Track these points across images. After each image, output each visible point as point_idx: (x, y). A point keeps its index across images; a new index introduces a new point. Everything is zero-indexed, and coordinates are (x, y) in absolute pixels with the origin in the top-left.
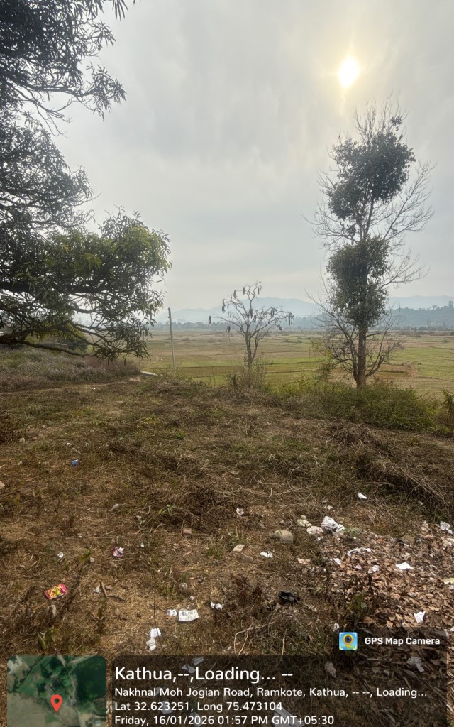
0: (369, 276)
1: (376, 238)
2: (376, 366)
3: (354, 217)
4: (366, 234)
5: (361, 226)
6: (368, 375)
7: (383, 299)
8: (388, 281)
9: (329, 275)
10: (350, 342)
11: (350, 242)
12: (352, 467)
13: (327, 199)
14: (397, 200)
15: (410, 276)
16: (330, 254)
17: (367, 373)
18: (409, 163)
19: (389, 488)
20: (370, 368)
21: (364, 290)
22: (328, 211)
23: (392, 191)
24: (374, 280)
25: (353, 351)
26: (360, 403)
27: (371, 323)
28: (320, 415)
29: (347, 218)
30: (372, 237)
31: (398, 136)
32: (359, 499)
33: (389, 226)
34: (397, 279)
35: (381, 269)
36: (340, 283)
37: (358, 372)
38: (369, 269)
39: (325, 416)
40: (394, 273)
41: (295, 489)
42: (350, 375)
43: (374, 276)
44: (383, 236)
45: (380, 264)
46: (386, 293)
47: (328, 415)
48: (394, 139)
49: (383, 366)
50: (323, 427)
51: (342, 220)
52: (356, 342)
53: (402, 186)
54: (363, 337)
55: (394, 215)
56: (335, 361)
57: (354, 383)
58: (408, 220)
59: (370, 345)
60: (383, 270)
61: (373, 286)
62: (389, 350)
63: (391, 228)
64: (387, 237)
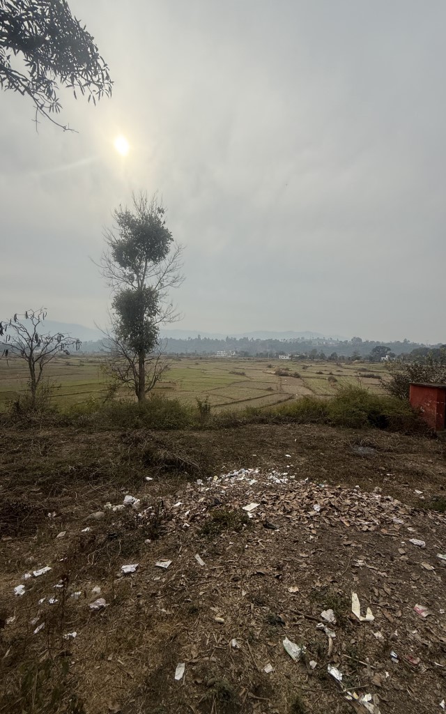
0: (145, 315)
1: (150, 288)
2: (152, 384)
3: (133, 268)
4: (142, 283)
5: (138, 276)
6: (146, 392)
7: (156, 333)
8: (158, 320)
9: (114, 310)
10: (132, 366)
11: (131, 287)
12: (140, 461)
13: (111, 250)
14: (163, 264)
15: (173, 318)
16: (114, 294)
17: (146, 390)
18: (169, 241)
19: (166, 469)
20: (148, 387)
21: (142, 326)
22: (112, 259)
23: (159, 257)
24: (149, 319)
25: (135, 372)
26: (141, 414)
27: (148, 350)
28: (111, 427)
29: (128, 268)
30: (147, 287)
31: (162, 221)
32: (147, 481)
33: (158, 280)
34: (165, 319)
35: (154, 311)
36: (123, 318)
37: (139, 389)
38: (145, 310)
39: (115, 427)
40: (162, 315)
41: (96, 488)
42: (133, 392)
43: (149, 315)
44: (154, 287)
45: (153, 308)
46: (158, 329)
47: (118, 427)
48: (159, 222)
49: (157, 384)
50: (114, 436)
51: (123, 268)
52: (137, 366)
53: (166, 256)
54: (141, 362)
55: (162, 274)
56: (120, 381)
57: (136, 399)
58: (171, 279)
59: (147, 368)
60: (155, 312)
61: (148, 323)
62: (161, 371)
63: (159, 282)
64: (157, 289)
